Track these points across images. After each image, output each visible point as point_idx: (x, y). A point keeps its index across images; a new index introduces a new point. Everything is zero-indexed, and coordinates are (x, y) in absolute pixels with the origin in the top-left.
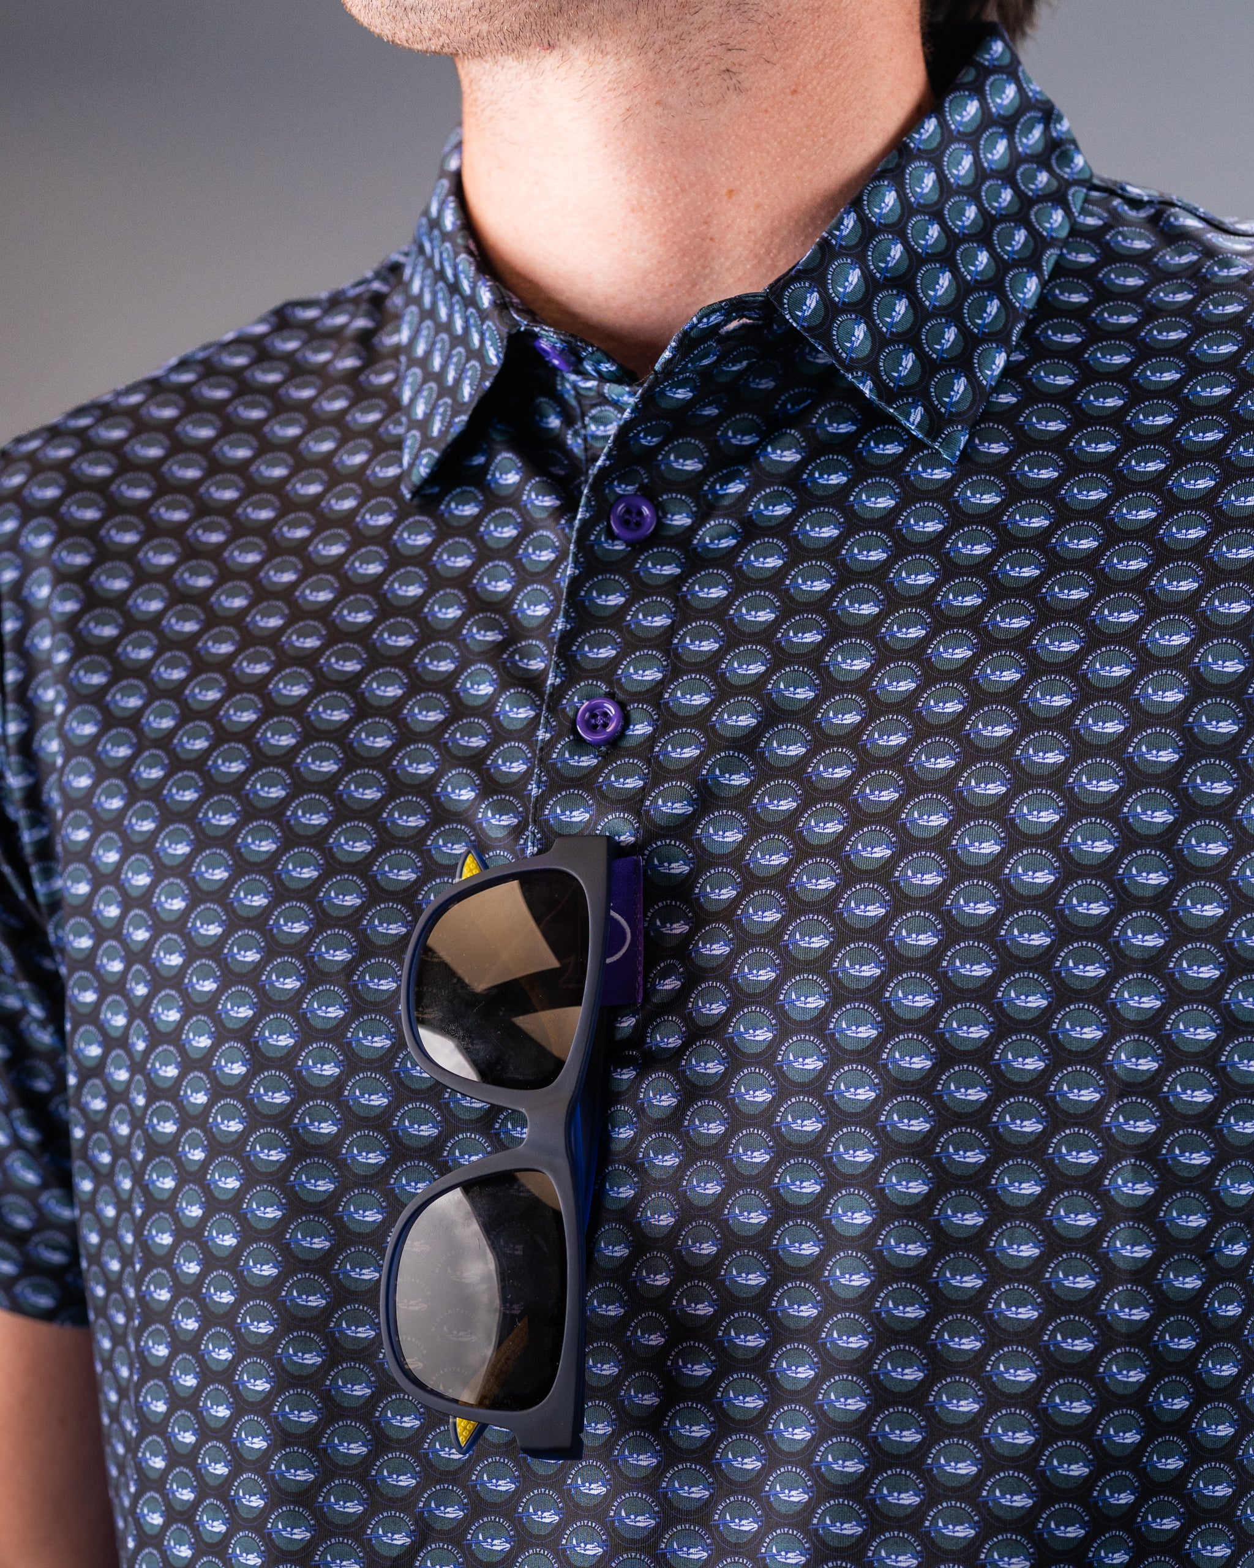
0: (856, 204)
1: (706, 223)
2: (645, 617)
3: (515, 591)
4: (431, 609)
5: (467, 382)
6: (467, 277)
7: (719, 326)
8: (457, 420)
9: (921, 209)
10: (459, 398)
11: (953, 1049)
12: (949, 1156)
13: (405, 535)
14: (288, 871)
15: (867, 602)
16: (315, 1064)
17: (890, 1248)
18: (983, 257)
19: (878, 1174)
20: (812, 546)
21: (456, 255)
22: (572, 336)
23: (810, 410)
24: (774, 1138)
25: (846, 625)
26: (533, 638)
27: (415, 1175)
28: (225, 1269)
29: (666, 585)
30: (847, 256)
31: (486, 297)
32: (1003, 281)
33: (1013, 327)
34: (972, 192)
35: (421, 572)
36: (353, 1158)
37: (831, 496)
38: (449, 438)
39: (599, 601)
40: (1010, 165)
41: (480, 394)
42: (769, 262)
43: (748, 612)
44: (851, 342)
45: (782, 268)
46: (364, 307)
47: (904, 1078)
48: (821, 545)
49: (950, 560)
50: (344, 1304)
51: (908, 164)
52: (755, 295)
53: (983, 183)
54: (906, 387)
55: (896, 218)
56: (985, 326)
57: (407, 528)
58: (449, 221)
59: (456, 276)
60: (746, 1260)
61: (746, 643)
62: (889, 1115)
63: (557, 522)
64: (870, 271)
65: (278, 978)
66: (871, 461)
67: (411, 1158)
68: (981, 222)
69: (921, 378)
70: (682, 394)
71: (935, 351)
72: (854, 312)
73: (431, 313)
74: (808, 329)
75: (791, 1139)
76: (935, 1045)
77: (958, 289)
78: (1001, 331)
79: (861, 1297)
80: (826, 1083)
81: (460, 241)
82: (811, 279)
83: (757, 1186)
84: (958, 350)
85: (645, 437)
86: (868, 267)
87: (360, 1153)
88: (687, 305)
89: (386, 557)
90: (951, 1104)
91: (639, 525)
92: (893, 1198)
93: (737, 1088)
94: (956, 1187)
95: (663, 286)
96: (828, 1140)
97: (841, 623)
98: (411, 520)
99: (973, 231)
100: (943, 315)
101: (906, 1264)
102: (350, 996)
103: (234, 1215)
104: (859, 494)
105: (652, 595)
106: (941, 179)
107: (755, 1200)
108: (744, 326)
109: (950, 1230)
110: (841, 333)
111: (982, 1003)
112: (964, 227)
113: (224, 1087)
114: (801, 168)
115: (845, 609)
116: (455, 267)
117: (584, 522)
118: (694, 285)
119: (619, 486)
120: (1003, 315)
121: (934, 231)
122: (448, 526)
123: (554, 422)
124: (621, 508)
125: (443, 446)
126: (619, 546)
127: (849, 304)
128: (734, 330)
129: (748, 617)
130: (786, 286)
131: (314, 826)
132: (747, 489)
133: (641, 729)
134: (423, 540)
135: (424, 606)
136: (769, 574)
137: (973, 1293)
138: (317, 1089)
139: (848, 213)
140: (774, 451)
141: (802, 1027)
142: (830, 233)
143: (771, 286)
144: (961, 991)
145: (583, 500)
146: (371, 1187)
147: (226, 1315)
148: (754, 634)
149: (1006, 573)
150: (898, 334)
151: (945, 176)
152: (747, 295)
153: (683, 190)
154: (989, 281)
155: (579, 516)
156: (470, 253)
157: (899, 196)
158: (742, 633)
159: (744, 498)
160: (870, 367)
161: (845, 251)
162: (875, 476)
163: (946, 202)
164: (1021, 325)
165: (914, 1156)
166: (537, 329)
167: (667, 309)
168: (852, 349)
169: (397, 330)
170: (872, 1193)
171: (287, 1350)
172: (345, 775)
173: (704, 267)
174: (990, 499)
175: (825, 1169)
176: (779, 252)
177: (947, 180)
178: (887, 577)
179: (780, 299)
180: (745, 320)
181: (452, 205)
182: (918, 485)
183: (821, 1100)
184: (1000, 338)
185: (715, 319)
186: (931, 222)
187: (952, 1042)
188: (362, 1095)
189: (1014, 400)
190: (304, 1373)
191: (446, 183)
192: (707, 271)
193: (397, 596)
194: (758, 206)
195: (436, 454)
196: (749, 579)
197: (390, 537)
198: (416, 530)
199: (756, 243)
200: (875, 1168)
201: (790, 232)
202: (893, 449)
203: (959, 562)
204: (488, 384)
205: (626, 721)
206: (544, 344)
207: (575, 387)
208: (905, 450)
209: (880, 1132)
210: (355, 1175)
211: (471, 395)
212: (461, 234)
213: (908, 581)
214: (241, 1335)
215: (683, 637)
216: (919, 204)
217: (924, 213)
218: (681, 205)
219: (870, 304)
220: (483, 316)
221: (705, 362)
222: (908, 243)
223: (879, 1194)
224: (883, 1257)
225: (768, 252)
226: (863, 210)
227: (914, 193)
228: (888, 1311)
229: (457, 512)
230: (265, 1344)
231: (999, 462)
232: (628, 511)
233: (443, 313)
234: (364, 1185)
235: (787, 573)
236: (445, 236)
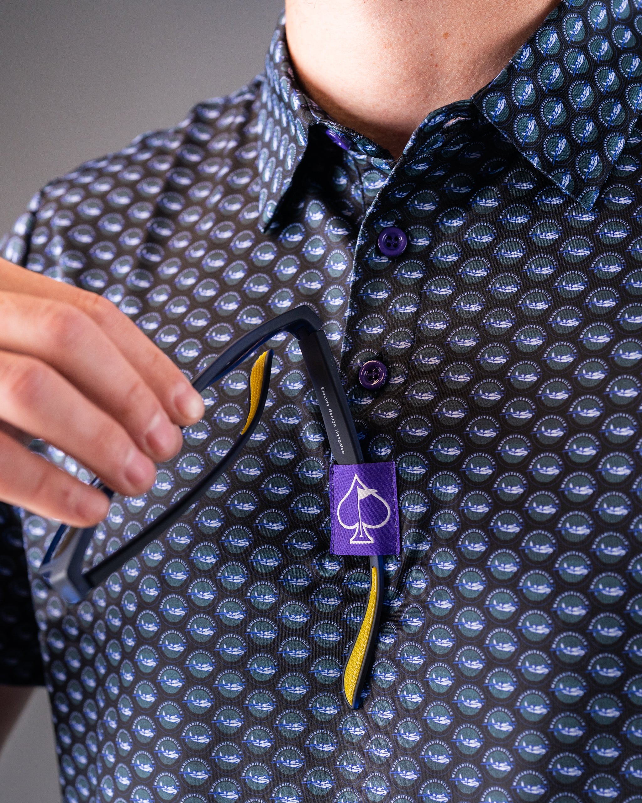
0: (531, 42)
1: (432, 55)
2: (400, 307)
3: (323, 289)
4: (273, 301)
5: (290, 157)
6: (286, 91)
7: (442, 123)
8: (285, 181)
9: (573, 45)
10: (286, 168)
11: (599, 603)
12: (597, 672)
13: (258, 254)
14: (183, 468)
15: (541, 302)
16: (199, 592)
17: (559, 731)
18: (612, 76)
19: (551, 682)
20: (505, 263)
21: (280, 77)
22: (347, 128)
23: (503, 174)
24: (485, 654)
25: (527, 316)
26: (334, 319)
27: (262, 663)
28: (147, 715)
29: (414, 285)
30: (525, 75)
31: (296, 103)
32: (624, 92)
33: (630, 122)
34: (606, 33)
35: (267, 277)
36: (224, 651)
37: (517, 231)
38: (282, 193)
39: (372, 296)
40: (630, 16)
41: (297, 164)
42: (474, 81)
43: (465, 305)
44: (526, 132)
45: (482, 84)
46: (242, 110)
47: (568, 621)
48: (511, 263)
49: (594, 275)
50: (221, 742)
51: (565, 16)
52: (464, 102)
53: (613, 27)
54: (560, 162)
55: (557, 51)
56: (612, 121)
57: (259, 250)
58: (278, 56)
59: (280, 90)
60: (469, 731)
61: (464, 325)
62: (558, 644)
63: (346, 245)
64: (539, 85)
65: (177, 536)
66: (543, 208)
67: (260, 652)
68: (611, 53)
69: (570, 156)
70: (422, 167)
71: (580, 138)
72: (529, 112)
73: (271, 114)
74: (499, 124)
75: (496, 655)
76: (588, 600)
77: (595, 97)
78: (622, 125)
79: (540, 761)
80: (517, 621)
81: (283, 68)
82: (501, 91)
83: (475, 684)
84: (594, 137)
85: (399, 193)
86: (538, 83)
87: (228, 648)
88: (424, 109)
89: (246, 267)
90: (598, 639)
91: (396, 246)
92: (561, 699)
93: (460, 619)
94: (601, 692)
95: (408, 96)
96: (518, 658)
97: (524, 315)
98: (262, 244)
99: (606, 59)
100: (586, 114)
101: (568, 741)
102: (220, 550)
103: (152, 683)
104: (535, 230)
105: (404, 292)
106: (586, 26)
107: (474, 693)
108: (459, 122)
109: (597, 720)
110: (519, 126)
111: (619, 573)
112: (600, 56)
113: (145, 603)
114: (490, 19)
115: (526, 306)
116: (280, 85)
117: (361, 247)
118: (427, 96)
119: (383, 222)
120: (624, 114)
121: (581, 59)
122: (284, 248)
123: (343, 181)
124: (384, 237)
125: (279, 198)
126: (385, 260)
127: (526, 107)
128: (453, 125)
129: (465, 308)
130: (485, 95)
131: (199, 440)
132: (464, 224)
133: (398, 380)
134: (269, 257)
135: (269, 299)
136: (478, 281)
137: (612, 761)
138: (200, 607)
139: (526, 48)
140: (481, 200)
141: (502, 583)
142: (514, 61)
143: (475, 96)
144: (604, 564)
145: (360, 233)
146: (235, 669)
147: (148, 744)
148: (468, 319)
149: (631, 285)
150: (556, 127)
151: (589, 23)
152: (459, 102)
153: (416, 32)
154: (615, 92)
155: (358, 243)
156: (288, 76)
157: (558, 36)
158: (460, 319)
159: (462, 230)
160: (538, 148)
161: (523, 72)
162: (545, 218)
163: (589, 40)
164: (635, 121)
165: (574, 671)
166: (326, 124)
167: (412, 112)
168: (526, 137)
169: (256, 124)
170: (547, 694)
171: (186, 769)
172: (219, 407)
173: (432, 84)
174: (620, 235)
175: (516, 676)
176: (480, 75)
177: (590, 26)
178: (553, 285)
179: (481, 103)
180: (459, 118)
181: (280, 46)
182: (573, 224)
183: (514, 632)
184: (621, 129)
185: (438, 119)
186: (579, 53)
187: (599, 598)
188: (228, 613)
189: (634, 169)
190: (198, 784)
191: (278, 33)
192: (435, 86)
193: (252, 291)
194: (464, 44)
195: (275, 204)
196: (466, 283)
197: (249, 255)
198: (265, 250)
199: (464, 68)
200: (549, 678)
201: (486, 61)
202: (556, 201)
203: (600, 277)
204: (300, 158)
205: (390, 375)
206: (331, 133)
207: (354, 159)
208: (564, 202)
209: (552, 655)
210: (226, 662)
211: (292, 166)
212: (283, 64)
213: (567, 288)
214: (158, 758)
215: (424, 320)
216: (572, 42)
217: (575, 48)
218: (416, 43)
219: (539, 107)
220: (295, 116)
221: (435, 146)
222: (564, 67)
223: (551, 695)
224: (554, 736)
225: (473, 74)
226: (536, 46)
227: (568, 35)
228: (557, 771)
229: (289, 239)
230: (173, 765)
231: (625, 210)
232: (389, 238)
233: (277, 113)
234: (231, 668)
235: (490, 281)
236: (276, 66)
